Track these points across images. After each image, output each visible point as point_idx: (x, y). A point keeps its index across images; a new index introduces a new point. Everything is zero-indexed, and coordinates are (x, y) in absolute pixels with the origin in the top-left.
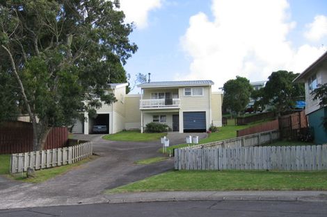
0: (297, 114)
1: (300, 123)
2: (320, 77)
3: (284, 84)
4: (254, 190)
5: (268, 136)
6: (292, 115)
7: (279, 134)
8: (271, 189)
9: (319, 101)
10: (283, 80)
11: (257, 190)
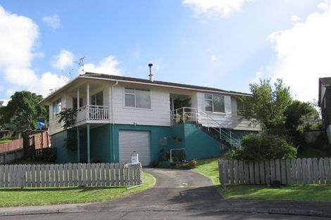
0: (40, 134)
1: (42, 144)
2: (65, 101)
3: (27, 104)
4: (15, 206)
5: (14, 154)
6: (36, 135)
7: (22, 153)
8: (31, 204)
9: (63, 123)
10: (26, 100)
11: (17, 206)
